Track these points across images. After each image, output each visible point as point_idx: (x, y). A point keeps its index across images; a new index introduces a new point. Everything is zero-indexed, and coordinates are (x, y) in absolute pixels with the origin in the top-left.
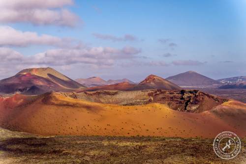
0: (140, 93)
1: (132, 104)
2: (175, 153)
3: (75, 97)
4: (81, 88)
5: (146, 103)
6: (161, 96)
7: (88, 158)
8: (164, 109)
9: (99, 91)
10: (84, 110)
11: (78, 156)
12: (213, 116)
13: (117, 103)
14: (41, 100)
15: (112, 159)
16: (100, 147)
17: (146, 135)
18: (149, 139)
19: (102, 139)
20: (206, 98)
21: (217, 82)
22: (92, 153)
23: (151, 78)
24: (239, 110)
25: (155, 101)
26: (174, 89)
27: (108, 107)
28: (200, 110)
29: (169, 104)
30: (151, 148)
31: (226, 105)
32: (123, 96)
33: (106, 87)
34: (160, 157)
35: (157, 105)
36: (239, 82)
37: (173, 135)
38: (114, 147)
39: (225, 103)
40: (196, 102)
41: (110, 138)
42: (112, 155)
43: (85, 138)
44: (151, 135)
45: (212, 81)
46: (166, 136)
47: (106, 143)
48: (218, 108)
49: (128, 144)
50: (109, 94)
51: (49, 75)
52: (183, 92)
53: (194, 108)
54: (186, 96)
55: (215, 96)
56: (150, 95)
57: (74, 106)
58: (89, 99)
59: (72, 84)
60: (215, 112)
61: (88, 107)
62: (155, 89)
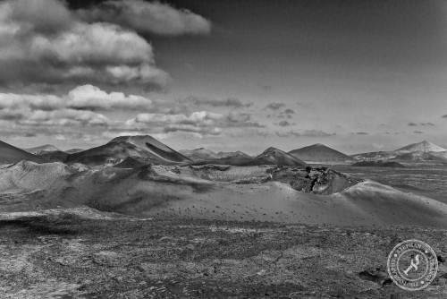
0: (256, 169)
1: (246, 183)
2: (297, 242)
3: (178, 172)
4: (185, 162)
5: (264, 182)
6: (281, 173)
7: (192, 247)
8: (287, 190)
9: (207, 166)
10: (190, 188)
11: (180, 243)
12: (345, 199)
14: (136, 175)
15: (221, 248)
16: (207, 234)
17: (263, 220)
18: (266, 225)
19: (209, 223)
20: (337, 176)
21: (351, 158)
22: (197, 240)
23: (269, 151)
24: (377, 193)
25: (275, 179)
26: (299, 164)
28: (329, 191)
29: (291, 184)
30: (269, 235)
31: (361, 187)
32: (236, 172)
34: (280, 248)
35: (277, 183)
37: (295, 221)
38: (223, 234)
40: (324, 182)
41: (218, 223)
42: (221, 243)
43: (188, 221)
44: (269, 221)
45: (344, 157)
46: (287, 222)
47: (213, 229)
48: (351, 189)
49: (241, 230)
50: (218, 169)
51: (148, 144)
52: (308, 169)
53: (322, 189)
54: (312, 173)
55: (348, 175)
56: (268, 171)
57: (176, 182)
58: (194, 175)
59: (175, 156)
60: (347, 195)
61: (193, 185)
62: (277, 165)
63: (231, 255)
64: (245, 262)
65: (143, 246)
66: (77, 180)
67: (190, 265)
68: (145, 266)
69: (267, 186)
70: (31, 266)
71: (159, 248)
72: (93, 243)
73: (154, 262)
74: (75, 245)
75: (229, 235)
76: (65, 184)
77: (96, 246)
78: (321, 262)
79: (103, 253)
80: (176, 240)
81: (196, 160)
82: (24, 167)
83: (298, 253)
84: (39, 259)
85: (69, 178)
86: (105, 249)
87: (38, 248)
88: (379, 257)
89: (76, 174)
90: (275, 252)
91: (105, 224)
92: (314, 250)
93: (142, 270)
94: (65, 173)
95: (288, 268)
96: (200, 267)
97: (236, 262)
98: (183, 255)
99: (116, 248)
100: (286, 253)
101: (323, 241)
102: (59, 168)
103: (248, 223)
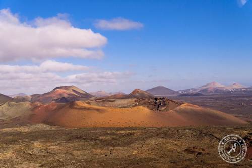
0: (129, 100)
1: (125, 107)
2: (152, 137)
3: (89, 103)
4: (93, 98)
5: (134, 106)
6: (143, 102)
8: (145, 110)
9: (104, 100)
10: (95, 111)
11: (92, 140)
12: (175, 113)
13: (115, 106)
14: (67, 106)
15: (113, 142)
16: (106, 134)
17: (134, 126)
18: (135, 128)
19: (106, 129)
20: (171, 102)
21: (177, 92)
22: (101, 138)
23: (136, 91)
24: (191, 109)
25: (139, 105)
26: (150, 97)
27: (110, 109)
28: (167, 110)
29: (148, 107)
30: (137, 133)
31: (183, 106)
32: (119, 102)
33: (109, 97)
34: (143, 140)
35: (141, 107)
36: (190, 92)
37: (150, 126)
38: (114, 134)
40: (164, 105)
41: (112, 129)
42: (113, 139)
43: (96, 129)
44: (137, 126)
45: (174, 92)
46: (147, 126)
47: (109, 132)
48: (178, 108)
49: (123, 132)
52: (156, 99)
53: (163, 108)
54: (158, 101)
55: (176, 101)
56: (136, 101)
57: (88, 109)
58: (98, 105)
59: (86, 96)
60: (176, 111)
61: (98, 110)
62: (139, 98)
63: (118, 145)
64: (126, 148)
65: (73, 142)
66: (37, 110)
67: (98, 151)
68: (74, 153)
69: (135, 108)
72: (46, 142)
73: (78, 150)
74: (37, 144)
75: (117, 135)
76: (31, 112)
77: (48, 144)
78: (164, 146)
79: (52, 147)
81: (98, 97)
82: (9, 105)
83: (153, 142)
84: (18, 152)
85: (32, 110)
86: (53, 145)
87: (18, 146)
88: (194, 142)
89: (36, 107)
90: (141, 142)
91: (52, 132)
92: (161, 140)
93: (73, 155)
94: (30, 106)
95: (148, 150)
96: (103, 152)
97: (121, 148)
98: (94, 146)
99: (59, 144)
100: (146, 142)
101: (165, 135)
103: (126, 128)
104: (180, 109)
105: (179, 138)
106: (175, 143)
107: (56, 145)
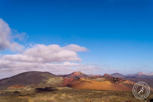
0: (103, 78)
1: (101, 81)
2: (111, 95)
3: (86, 79)
4: (88, 77)
5: (104, 81)
6: (108, 79)
7: (88, 95)
8: (109, 83)
10: (88, 83)
11: (85, 95)
12: (122, 85)
13: (97, 81)
14: (77, 80)
15: (94, 96)
16: (91, 92)
17: (104, 89)
18: (105, 91)
19: (92, 90)
20: (120, 80)
22: (89, 94)
23: (106, 74)
25: (107, 80)
26: (112, 77)
27: (94, 82)
28: (119, 83)
30: (105, 93)
31: (126, 82)
32: (98, 79)
33: (94, 77)
34: (107, 96)
37: (111, 90)
38: (95, 92)
39: (126, 81)
40: (118, 81)
41: (94, 90)
42: (94, 94)
43: (88, 90)
44: (105, 90)
46: (109, 90)
47: (93, 91)
48: (123, 83)
49: (99, 92)
50: (94, 78)
51: (80, 73)
52: (114, 78)
53: (117, 82)
54: (115, 79)
55: (123, 79)
56: (105, 79)
57: (85, 81)
58: (90, 80)
59: (85, 76)
60: (123, 84)
61: (89, 82)
62: (107, 77)
63: (96, 97)
64: (99, 99)
65: (78, 95)
66: (65, 81)
67: (87, 99)
68: (77, 99)
69: (105, 82)
70: (54, 99)
71: (81, 96)
72: (67, 94)
73: (79, 98)
74: (64, 95)
75: (96, 93)
76: (63, 82)
77: (68, 95)
78: (117, 99)
79: (69, 96)
80: (85, 94)
81: (90, 77)
82: (55, 78)
83: (111, 97)
84: (56, 97)
85: (64, 81)
86: (70, 96)
87: (56, 95)
88: (130, 98)
89: (65, 80)
90: (106, 97)
91: (70, 90)
92: (115, 96)
93: (77, 100)
94: (63, 79)
95: (109, 100)
96: (90, 100)
97: (97, 99)
98: (86, 97)
99: (72, 95)
100: (108, 97)
101: (117, 94)
102: (62, 78)
103: (100, 90)
104: (125, 83)
105: (123, 96)
106: (122, 98)
107: (71, 96)
